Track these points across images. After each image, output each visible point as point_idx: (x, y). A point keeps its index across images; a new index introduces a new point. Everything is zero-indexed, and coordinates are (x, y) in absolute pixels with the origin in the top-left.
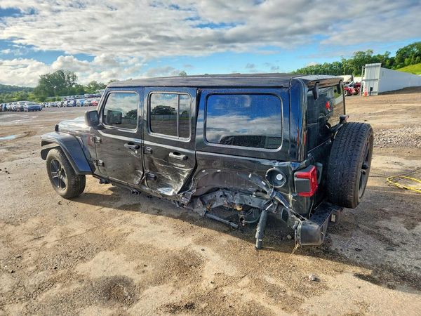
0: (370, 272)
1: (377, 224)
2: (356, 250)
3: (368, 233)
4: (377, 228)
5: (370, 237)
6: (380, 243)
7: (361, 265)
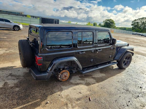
0: (14, 68)
1: (18, 80)
2: (19, 71)
3: (19, 76)
4: (17, 79)
5: (18, 75)
6: (14, 74)
7: (16, 68)
